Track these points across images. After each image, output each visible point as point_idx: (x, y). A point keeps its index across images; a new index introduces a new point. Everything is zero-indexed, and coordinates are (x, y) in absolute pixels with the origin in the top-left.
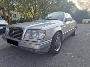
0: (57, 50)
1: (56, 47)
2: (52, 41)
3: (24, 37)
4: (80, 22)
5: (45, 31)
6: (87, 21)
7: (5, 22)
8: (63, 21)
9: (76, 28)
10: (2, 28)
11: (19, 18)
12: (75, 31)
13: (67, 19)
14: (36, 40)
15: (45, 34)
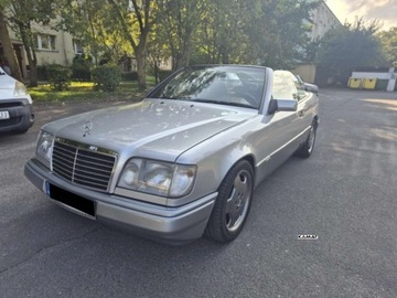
0: (232, 225)
1: (230, 218)
2: (217, 199)
3: (117, 186)
4: (339, 83)
5: (195, 166)
6: (370, 78)
7: (17, 89)
8: (260, 113)
9: (315, 124)
10: (8, 117)
11: (71, 57)
12: (308, 139)
13: (276, 101)
14: (163, 201)
15: (192, 179)
